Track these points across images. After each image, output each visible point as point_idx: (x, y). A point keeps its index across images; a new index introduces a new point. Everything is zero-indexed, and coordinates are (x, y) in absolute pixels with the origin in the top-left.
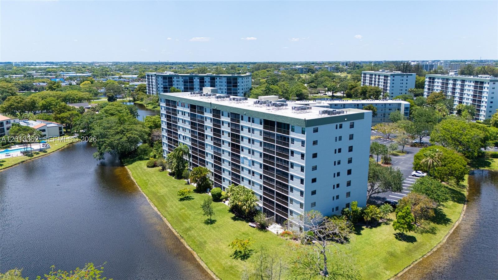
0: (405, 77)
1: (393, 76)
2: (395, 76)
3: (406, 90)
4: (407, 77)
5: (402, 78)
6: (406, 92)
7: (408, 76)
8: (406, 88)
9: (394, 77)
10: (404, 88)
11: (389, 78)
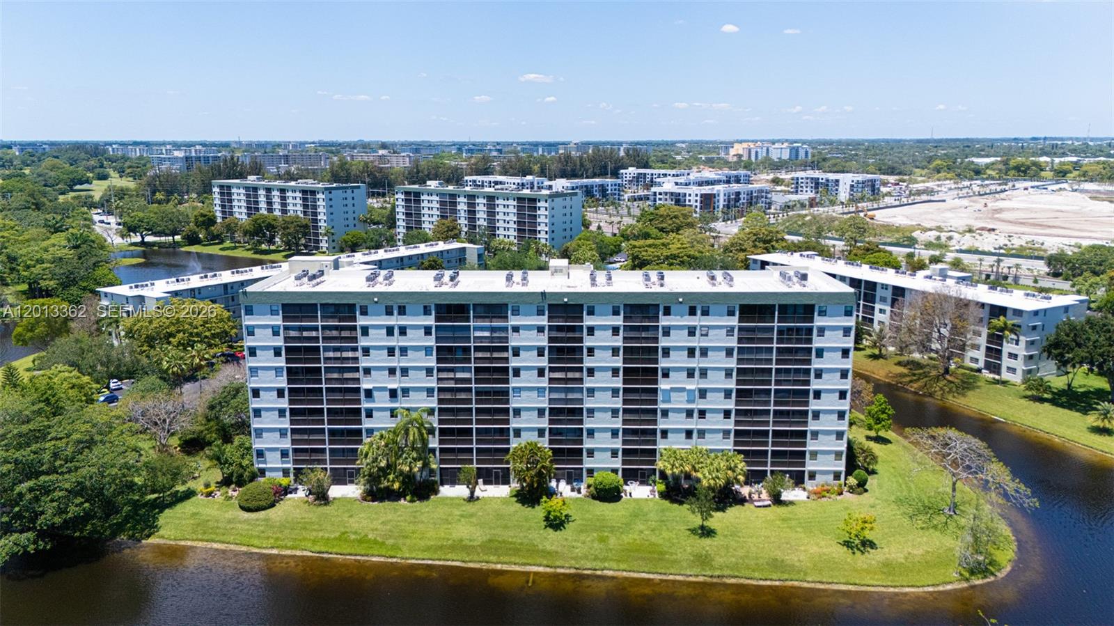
0: (349, 191)
1: (330, 190)
2: (333, 191)
3: (354, 219)
4: (353, 192)
5: (345, 195)
6: (355, 222)
7: (355, 190)
8: (354, 215)
9: (330, 193)
10: (350, 216)
11: (320, 196)
